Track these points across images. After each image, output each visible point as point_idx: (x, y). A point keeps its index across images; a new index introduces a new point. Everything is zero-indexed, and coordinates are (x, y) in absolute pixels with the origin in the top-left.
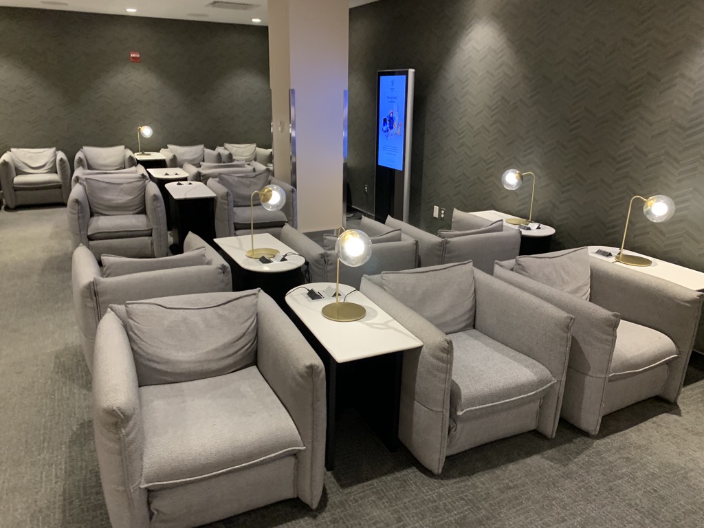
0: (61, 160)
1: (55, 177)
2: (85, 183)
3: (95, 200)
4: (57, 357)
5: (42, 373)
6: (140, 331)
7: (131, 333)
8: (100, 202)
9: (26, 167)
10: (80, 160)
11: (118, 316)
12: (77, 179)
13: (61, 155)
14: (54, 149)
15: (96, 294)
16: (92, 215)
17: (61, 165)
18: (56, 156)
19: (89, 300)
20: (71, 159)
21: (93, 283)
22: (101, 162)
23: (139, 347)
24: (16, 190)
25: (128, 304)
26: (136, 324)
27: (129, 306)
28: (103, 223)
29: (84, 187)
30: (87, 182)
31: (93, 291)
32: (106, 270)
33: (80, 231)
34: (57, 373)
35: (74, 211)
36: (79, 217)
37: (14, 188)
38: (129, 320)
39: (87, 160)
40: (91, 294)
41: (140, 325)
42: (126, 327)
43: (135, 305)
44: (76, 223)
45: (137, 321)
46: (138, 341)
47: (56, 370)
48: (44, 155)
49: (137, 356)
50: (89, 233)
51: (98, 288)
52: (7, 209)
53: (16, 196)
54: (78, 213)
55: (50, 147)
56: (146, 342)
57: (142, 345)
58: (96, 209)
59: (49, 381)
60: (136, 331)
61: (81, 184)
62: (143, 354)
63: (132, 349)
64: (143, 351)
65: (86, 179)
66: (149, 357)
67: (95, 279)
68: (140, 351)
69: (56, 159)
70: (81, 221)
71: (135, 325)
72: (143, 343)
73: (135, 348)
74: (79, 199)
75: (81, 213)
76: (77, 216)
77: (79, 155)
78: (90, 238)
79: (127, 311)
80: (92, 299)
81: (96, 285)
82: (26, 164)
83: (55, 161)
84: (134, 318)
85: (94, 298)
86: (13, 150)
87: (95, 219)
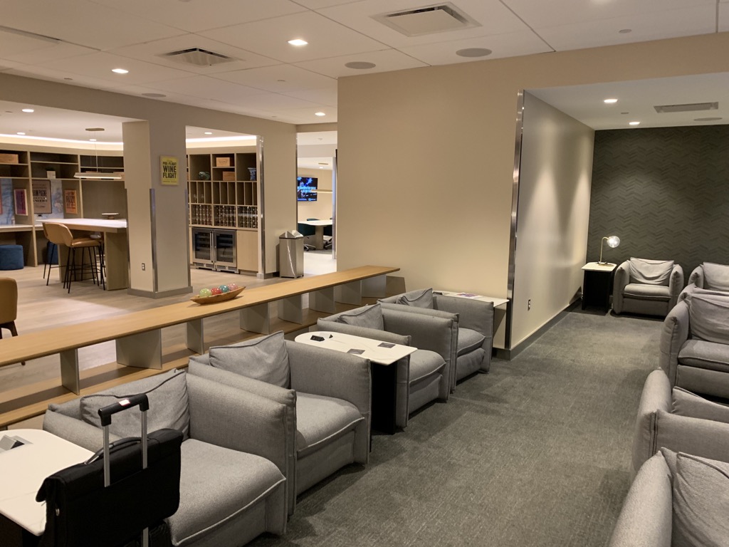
0: (676, 273)
1: (665, 290)
2: (690, 301)
3: (697, 322)
4: (606, 477)
5: (587, 486)
6: (687, 493)
7: (676, 490)
8: (702, 325)
9: (640, 276)
10: (697, 276)
11: (668, 464)
12: (685, 295)
13: (678, 268)
14: (672, 262)
15: (656, 428)
16: (690, 337)
17: (674, 279)
18: (672, 269)
19: (648, 432)
20: (687, 273)
21: (655, 414)
22: (721, 280)
23: (682, 512)
24: (625, 296)
25: (682, 455)
26: (685, 483)
27: (682, 458)
28: (700, 348)
29: (689, 305)
30: (693, 302)
31: (653, 422)
32: (675, 405)
33: (670, 352)
34: (601, 493)
35: (669, 330)
36: (672, 337)
37: (623, 294)
38: (678, 474)
39: (704, 277)
40: (650, 426)
41: (690, 486)
42: (672, 481)
43: (690, 460)
44: (668, 343)
45: (687, 479)
46: (682, 504)
47: (601, 490)
48: (660, 267)
49: (677, 522)
50: (680, 356)
51: (660, 422)
52: (613, 313)
53: (623, 302)
54: (673, 333)
55: (669, 260)
56: (692, 510)
57: (686, 511)
58: (696, 331)
59: (591, 499)
60: (683, 492)
61: (686, 302)
62: (685, 522)
63: (673, 509)
64: (686, 518)
65: (693, 297)
66: (692, 530)
67: (658, 410)
68: (682, 517)
69: (671, 272)
70: (673, 341)
71: (683, 484)
72: (688, 509)
73: (677, 510)
74: (678, 318)
75: (676, 333)
76: (670, 335)
77: (698, 270)
78: (680, 362)
79: (678, 464)
80: (651, 432)
81: (658, 418)
82: (641, 274)
83: (670, 273)
84: (683, 474)
85: (653, 431)
86: (632, 259)
87: (691, 341)
